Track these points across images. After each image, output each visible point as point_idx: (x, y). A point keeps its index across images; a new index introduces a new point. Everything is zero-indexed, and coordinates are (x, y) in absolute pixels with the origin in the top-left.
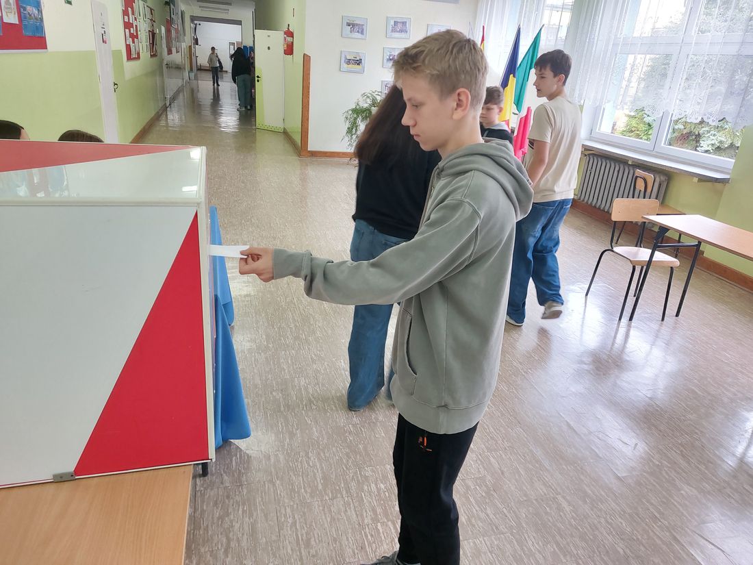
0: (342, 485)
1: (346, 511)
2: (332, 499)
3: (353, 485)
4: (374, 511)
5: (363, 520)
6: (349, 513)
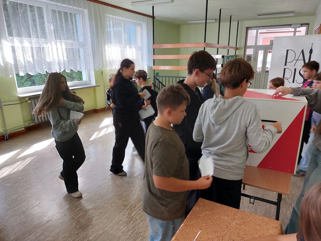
0: (133, 235)
1: (141, 227)
2: (141, 232)
3: (129, 233)
4: (134, 222)
5: (139, 222)
6: (141, 226)
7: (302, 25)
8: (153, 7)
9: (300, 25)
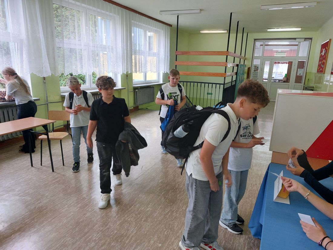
7: (306, 39)
8: (178, 16)
9: (304, 40)
